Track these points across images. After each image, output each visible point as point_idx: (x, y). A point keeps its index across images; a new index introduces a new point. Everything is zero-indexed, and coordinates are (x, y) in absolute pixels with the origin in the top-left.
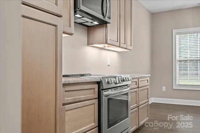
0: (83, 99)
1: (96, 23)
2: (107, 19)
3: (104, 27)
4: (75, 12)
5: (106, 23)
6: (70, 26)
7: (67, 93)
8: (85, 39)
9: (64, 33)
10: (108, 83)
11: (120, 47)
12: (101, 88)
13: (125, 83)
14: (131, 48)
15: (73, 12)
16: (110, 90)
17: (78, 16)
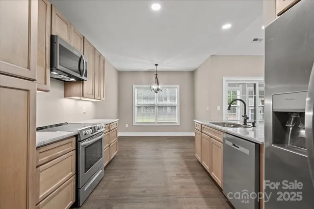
0: (60, 155)
1: (73, 80)
2: (83, 78)
3: (81, 83)
4: (51, 70)
5: (83, 80)
6: (45, 84)
7: (41, 154)
8: (62, 92)
9: (38, 90)
10: (85, 134)
11: (95, 98)
12: (79, 140)
13: (99, 131)
14: (104, 99)
15: (48, 70)
16: (87, 140)
17: (55, 73)
